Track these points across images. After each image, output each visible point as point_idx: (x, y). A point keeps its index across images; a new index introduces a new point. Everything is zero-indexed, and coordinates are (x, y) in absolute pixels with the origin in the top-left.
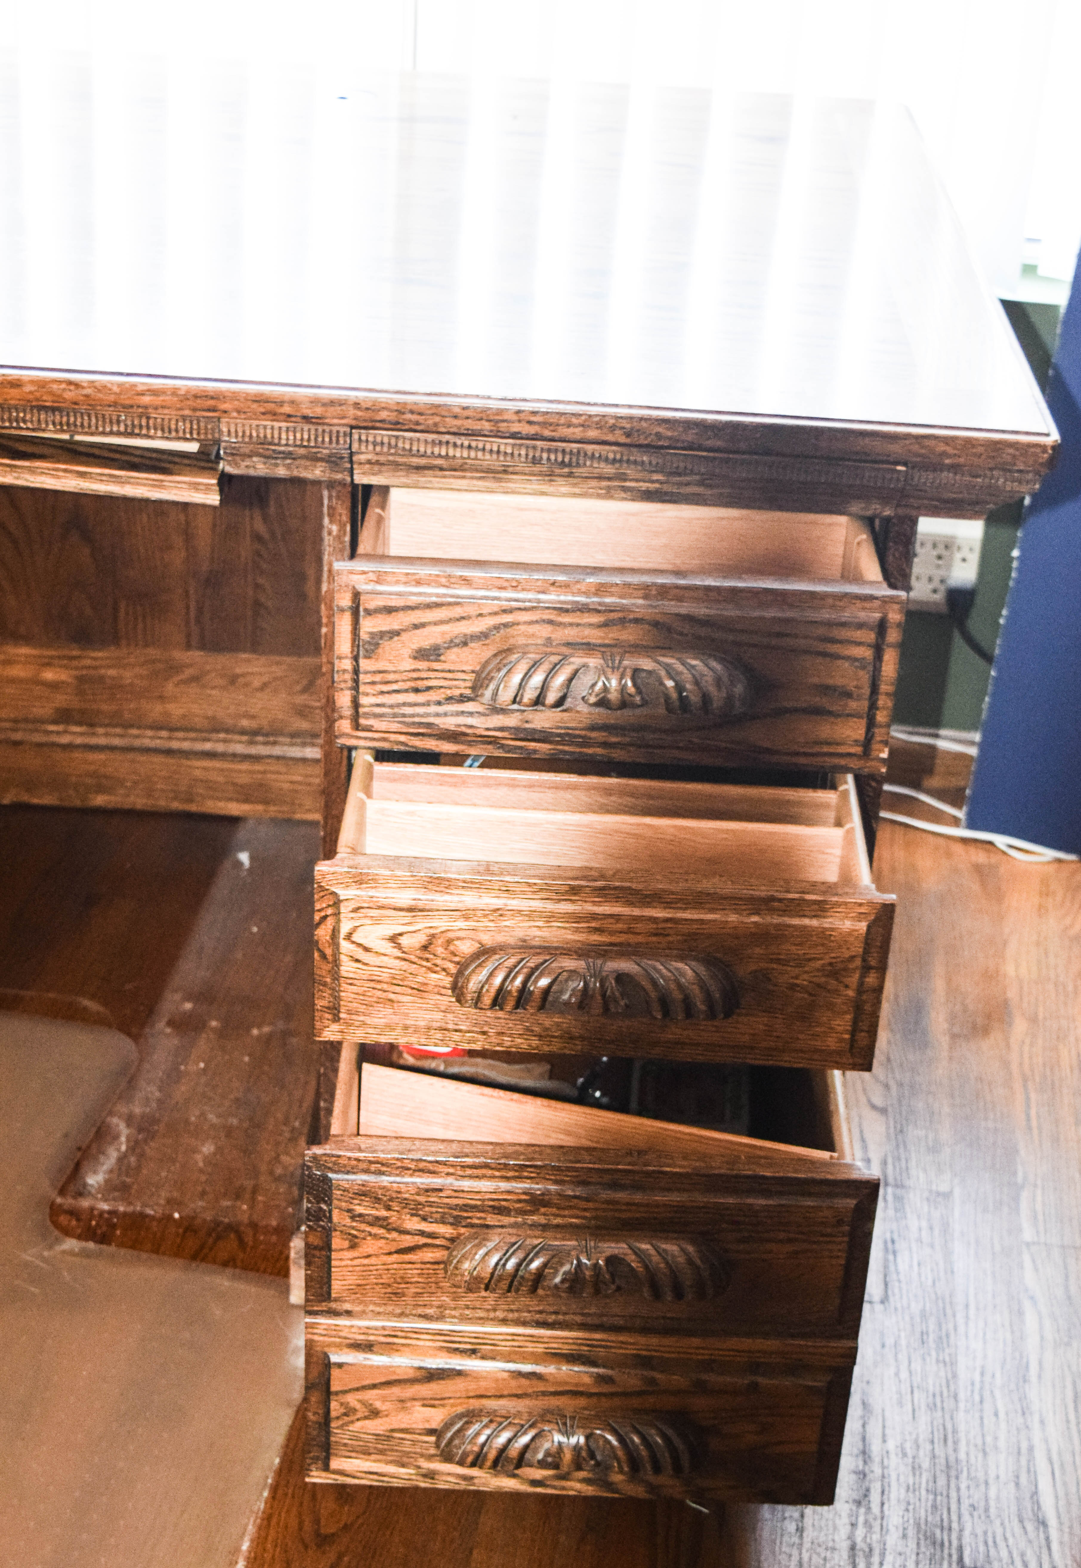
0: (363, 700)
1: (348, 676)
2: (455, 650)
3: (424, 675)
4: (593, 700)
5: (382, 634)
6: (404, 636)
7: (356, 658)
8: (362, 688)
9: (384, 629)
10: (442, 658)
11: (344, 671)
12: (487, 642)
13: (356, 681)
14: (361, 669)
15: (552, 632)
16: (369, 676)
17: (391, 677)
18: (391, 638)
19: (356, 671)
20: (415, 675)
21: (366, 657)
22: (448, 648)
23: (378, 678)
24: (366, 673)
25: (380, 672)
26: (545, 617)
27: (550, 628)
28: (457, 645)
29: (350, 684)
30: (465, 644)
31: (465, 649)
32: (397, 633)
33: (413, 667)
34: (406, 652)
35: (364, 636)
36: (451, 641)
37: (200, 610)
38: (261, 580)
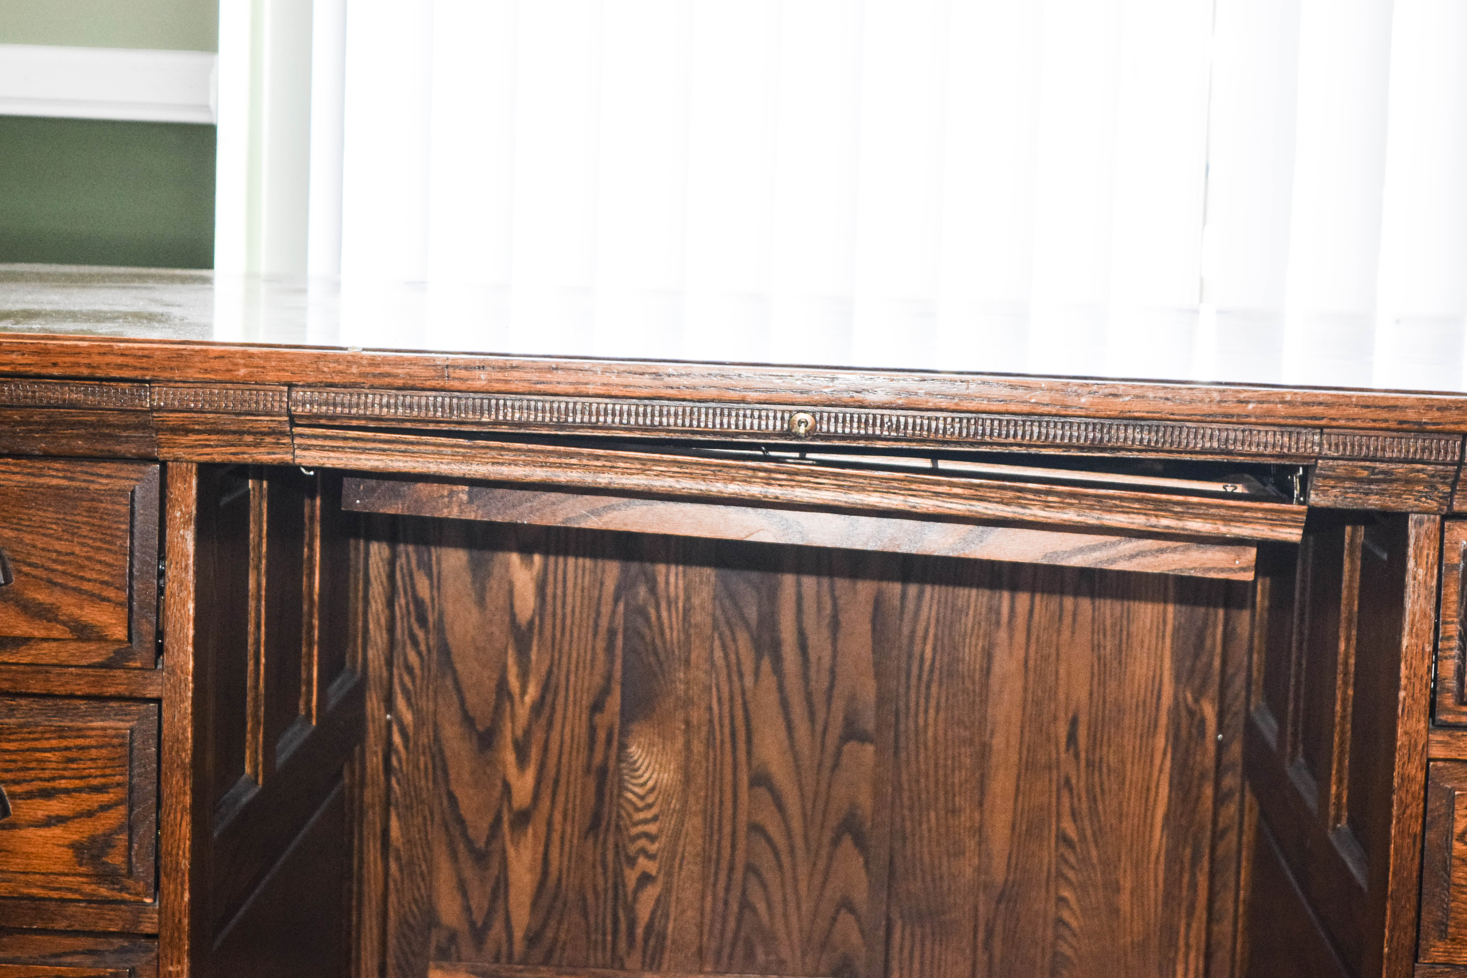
37: (990, 933)
38: (1066, 893)
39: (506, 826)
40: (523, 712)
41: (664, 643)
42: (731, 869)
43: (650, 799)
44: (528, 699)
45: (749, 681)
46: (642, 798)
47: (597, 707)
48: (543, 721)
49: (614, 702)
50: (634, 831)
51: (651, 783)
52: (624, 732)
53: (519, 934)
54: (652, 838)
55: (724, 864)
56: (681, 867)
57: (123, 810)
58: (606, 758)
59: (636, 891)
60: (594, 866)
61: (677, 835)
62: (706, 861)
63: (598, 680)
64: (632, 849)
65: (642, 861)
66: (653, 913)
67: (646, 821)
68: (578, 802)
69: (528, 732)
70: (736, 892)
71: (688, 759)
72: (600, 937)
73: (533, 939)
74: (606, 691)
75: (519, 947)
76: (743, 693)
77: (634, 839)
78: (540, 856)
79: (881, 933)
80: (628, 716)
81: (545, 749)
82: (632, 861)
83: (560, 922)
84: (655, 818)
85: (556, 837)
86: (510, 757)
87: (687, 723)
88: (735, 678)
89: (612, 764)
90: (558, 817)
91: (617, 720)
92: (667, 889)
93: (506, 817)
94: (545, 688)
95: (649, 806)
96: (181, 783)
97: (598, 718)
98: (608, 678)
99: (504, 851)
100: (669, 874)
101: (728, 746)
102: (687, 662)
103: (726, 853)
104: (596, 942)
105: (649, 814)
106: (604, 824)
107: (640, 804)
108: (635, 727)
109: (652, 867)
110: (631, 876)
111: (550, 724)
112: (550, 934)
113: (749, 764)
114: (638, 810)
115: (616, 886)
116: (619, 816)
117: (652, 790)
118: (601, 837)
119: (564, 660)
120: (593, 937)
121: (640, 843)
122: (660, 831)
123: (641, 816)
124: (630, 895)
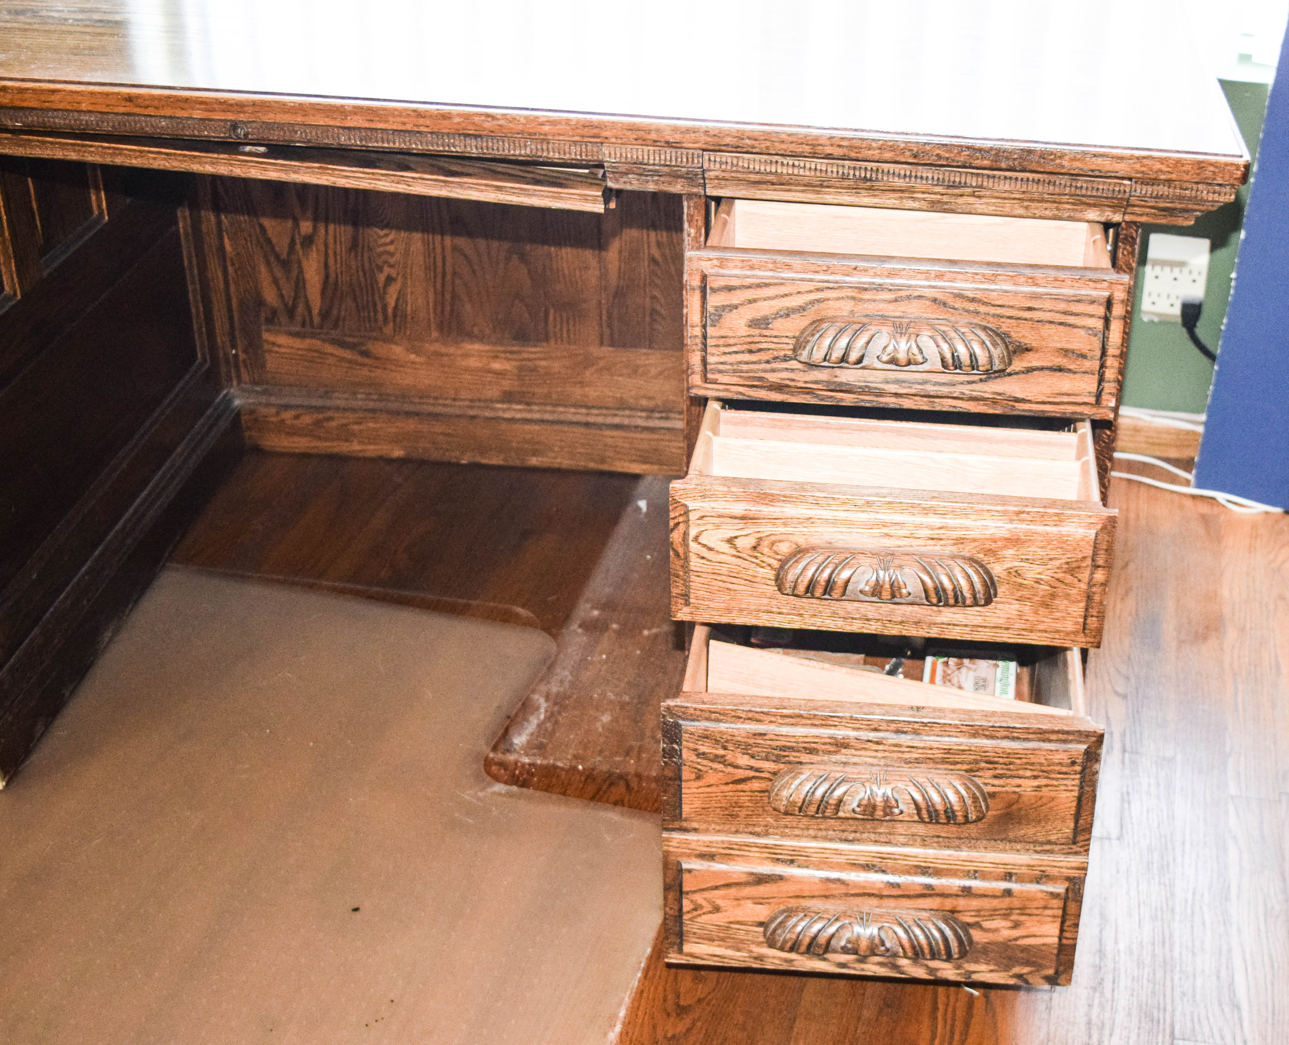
0: (710, 359)
1: (698, 341)
2: (780, 319)
3: (757, 339)
4: (885, 358)
5: (724, 308)
6: (741, 310)
7: (704, 327)
8: (709, 350)
9: (725, 303)
10: (770, 326)
11: (696, 336)
12: (805, 313)
13: (705, 345)
14: (708, 335)
15: (854, 306)
16: (714, 340)
17: (732, 341)
18: (731, 310)
19: (705, 337)
20: (749, 340)
21: (711, 326)
22: (775, 318)
23: (721, 342)
24: (712, 338)
25: (723, 337)
26: (849, 294)
27: (852, 303)
28: (781, 316)
29: (700, 346)
30: (788, 315)
31: (788, 319)
32: (736, 307)
33: (748, 333)
34: (743, 322)
35: (710, 309)
36: (777, 313)
37: (610, 316)
38: (656, 293)
39: (298, 244)
42: (444, 274)
43: (388, 230)
50: (379, 250)
53: (315, 311)
54: (390, 254)
55: (439, 271)
56: (411, 272)
59: (385, 288)
60: (357, 271)
61: (406, 253)
62: (427, 268)
64: (380, 260)
65: (387, 269)
66: (398, 300)
70: (449, 288)
72: (366, 314)
73: (325, 315)
75: (316, 319)
77: (382, 253)
78: (322, 265)
79: (542, 315)
82: (380, 269)
83: (340, 305)
85: (331, 252)
90: (331, 241)
92: (404, 284)
93: (298, 239)
99: (299, 261)
100: (404, 277)
103: (440, 263)
106: (360, 245)
107: (382, 234)
109: (393, 272)
110: (382, 278)
112: (335, 312)
115: (372, 284)
118: (359, 253)
120: (362, 314)
121: (384, 257)
122: (396, 249)
123: (383, 240)
124: (381, 290)
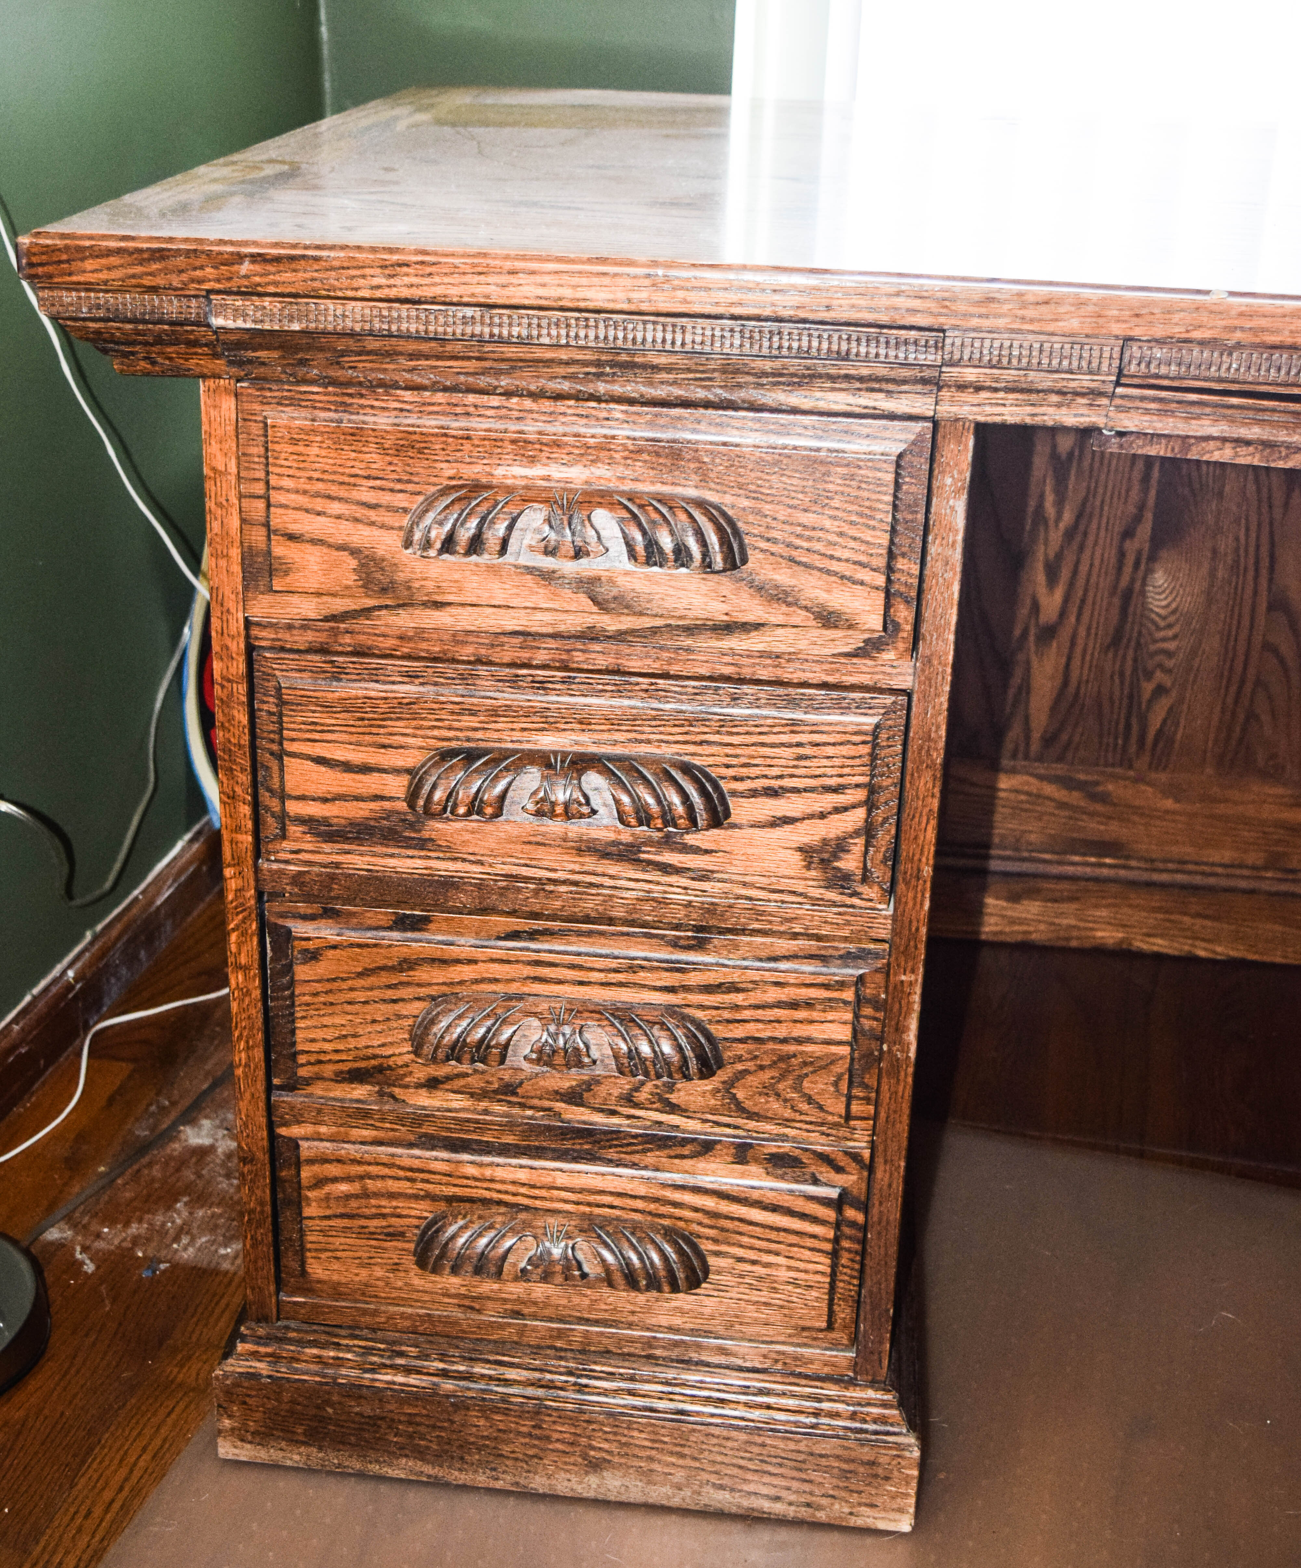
39: (1032, 638)
40: (1056, 537)
41: (1200, 477)
42: (1242, 682)
43: (1172, 619)
44: (1062, 526)
45: (1278, 513)
46: (1164, 618)
47: (1128, 533)
48: (1075, 546)
49: (1145, 530)
50: (1153, 648)
51: (1174, 605)
52: (1153, 558)
53: (1036, 735)
54: (1169, 654)
55: (1236, 678)
56: (1194, 682)
57: (860, 814)
58: (1133, 581)
59: (1150, 701)
60: (1112, 677)
61: (1193, 653)
62: (1219, 675)
63: (1132, 509)
64: (1150, 664)
65: (1159, 675)
66: (1164, 721)
67: (1164, 640)
68: (1102, 620)
69: (1059, 556)
70: (1244, 703)
71: (1212, 585)
72: (1111, 740)
73: (1049, 740)
74: (1138, 518)
75: (1035, 747)
76: (1271, 524)
77: (1152, 655)
78: (1061, 668)
80: (1157, 543)
81: (1075, 572)
82: (1149, 675)
83: (1076, 725)
84: (1175, 637)
85: (1078, 650)
86: (1041, 577)
87: (1214, 551)
88: (1265, 509)
89: (1138, 585)
90: (1082, 632)
91: (1147, 546)
92: (1178, 699)
93: (1033, 631)
94: (1079, 516)
95: (1170, 626)
96: (930, 785)
97: (1128, 544)
98: (1141, 507)
99: (1028, 662)
100: (1183, 687)
101: (1251, 574)
102: (1220, 495)
103: (1239, 668)
104: (1108, 745)
105: (1170, 633)
106: (1125, 641)
107: (1162, 624)
108: (1164, 554)
109: (1167, 681)
110: (1148, 688)
111: (1081, 548)
112: (1064, 737)
113: (1270, 590)
114: (1159, 628)
115: (1131, 697)
116: (1140, 633)
117: (1174, 612)
118: (1121, 652)
119: (1101, 490)
120: (1105, 740)
121: (1159, 658)
122: (1178, 648)
123: (1162, 634)
124: (1144, 706)
